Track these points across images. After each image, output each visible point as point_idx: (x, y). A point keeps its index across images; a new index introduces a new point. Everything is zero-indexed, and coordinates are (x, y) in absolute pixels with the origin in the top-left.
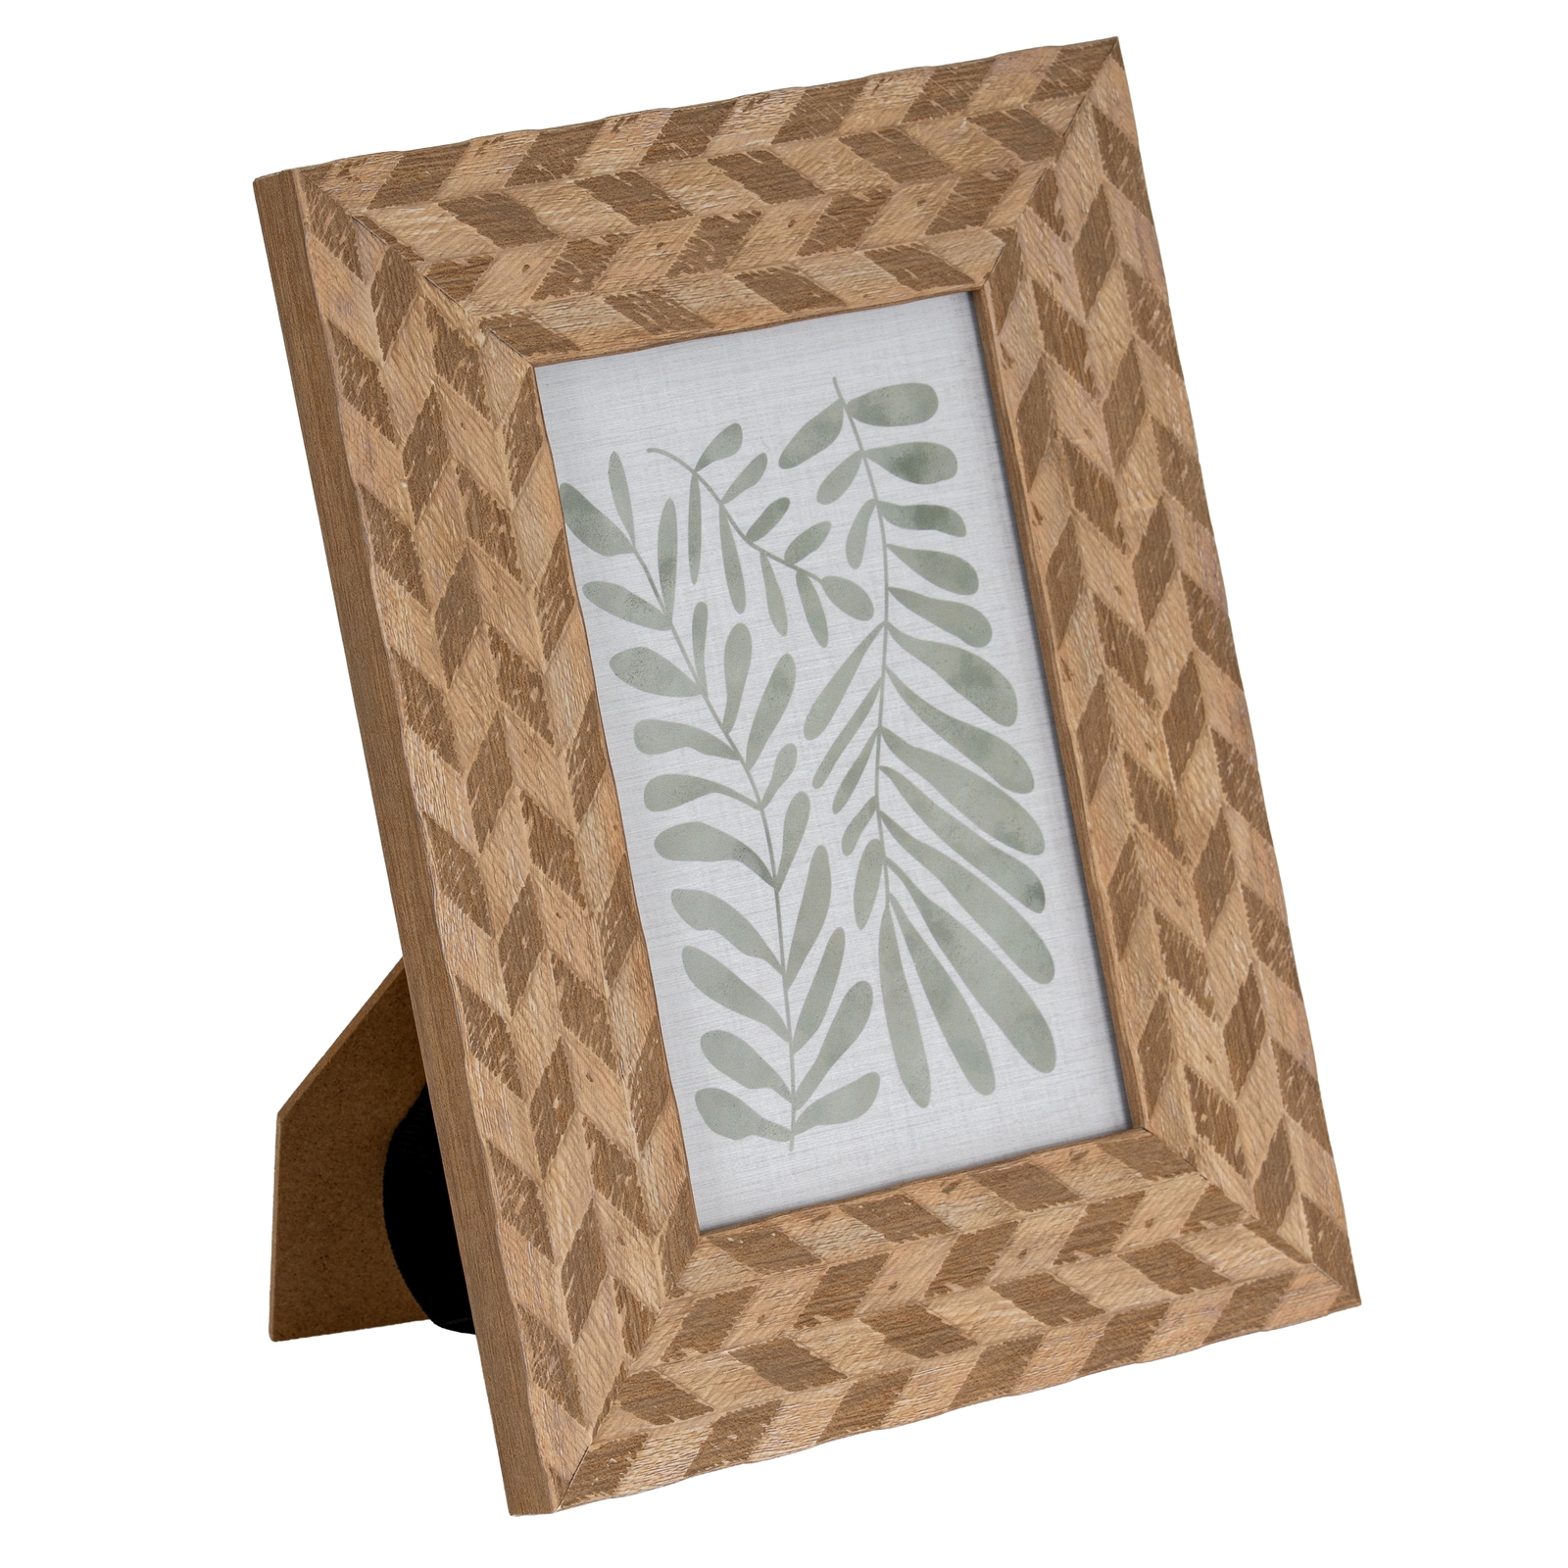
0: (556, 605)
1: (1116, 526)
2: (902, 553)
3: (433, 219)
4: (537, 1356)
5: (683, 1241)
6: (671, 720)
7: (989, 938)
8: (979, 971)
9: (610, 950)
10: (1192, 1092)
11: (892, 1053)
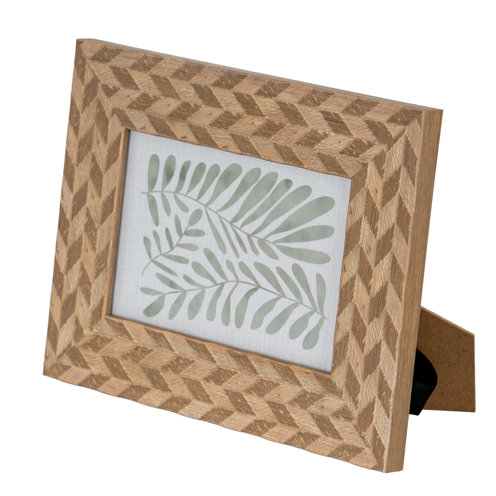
0: (162, 341)
1: (194, 107)
2: (190, 190)
3: (64, 331)
4: (342, 457)
5: (329, 384)
6: (209, 304)
7: (294, 208)
8: (301, 218)
9: (249, 369)
10: (346, 154)
11: (313, 264)
